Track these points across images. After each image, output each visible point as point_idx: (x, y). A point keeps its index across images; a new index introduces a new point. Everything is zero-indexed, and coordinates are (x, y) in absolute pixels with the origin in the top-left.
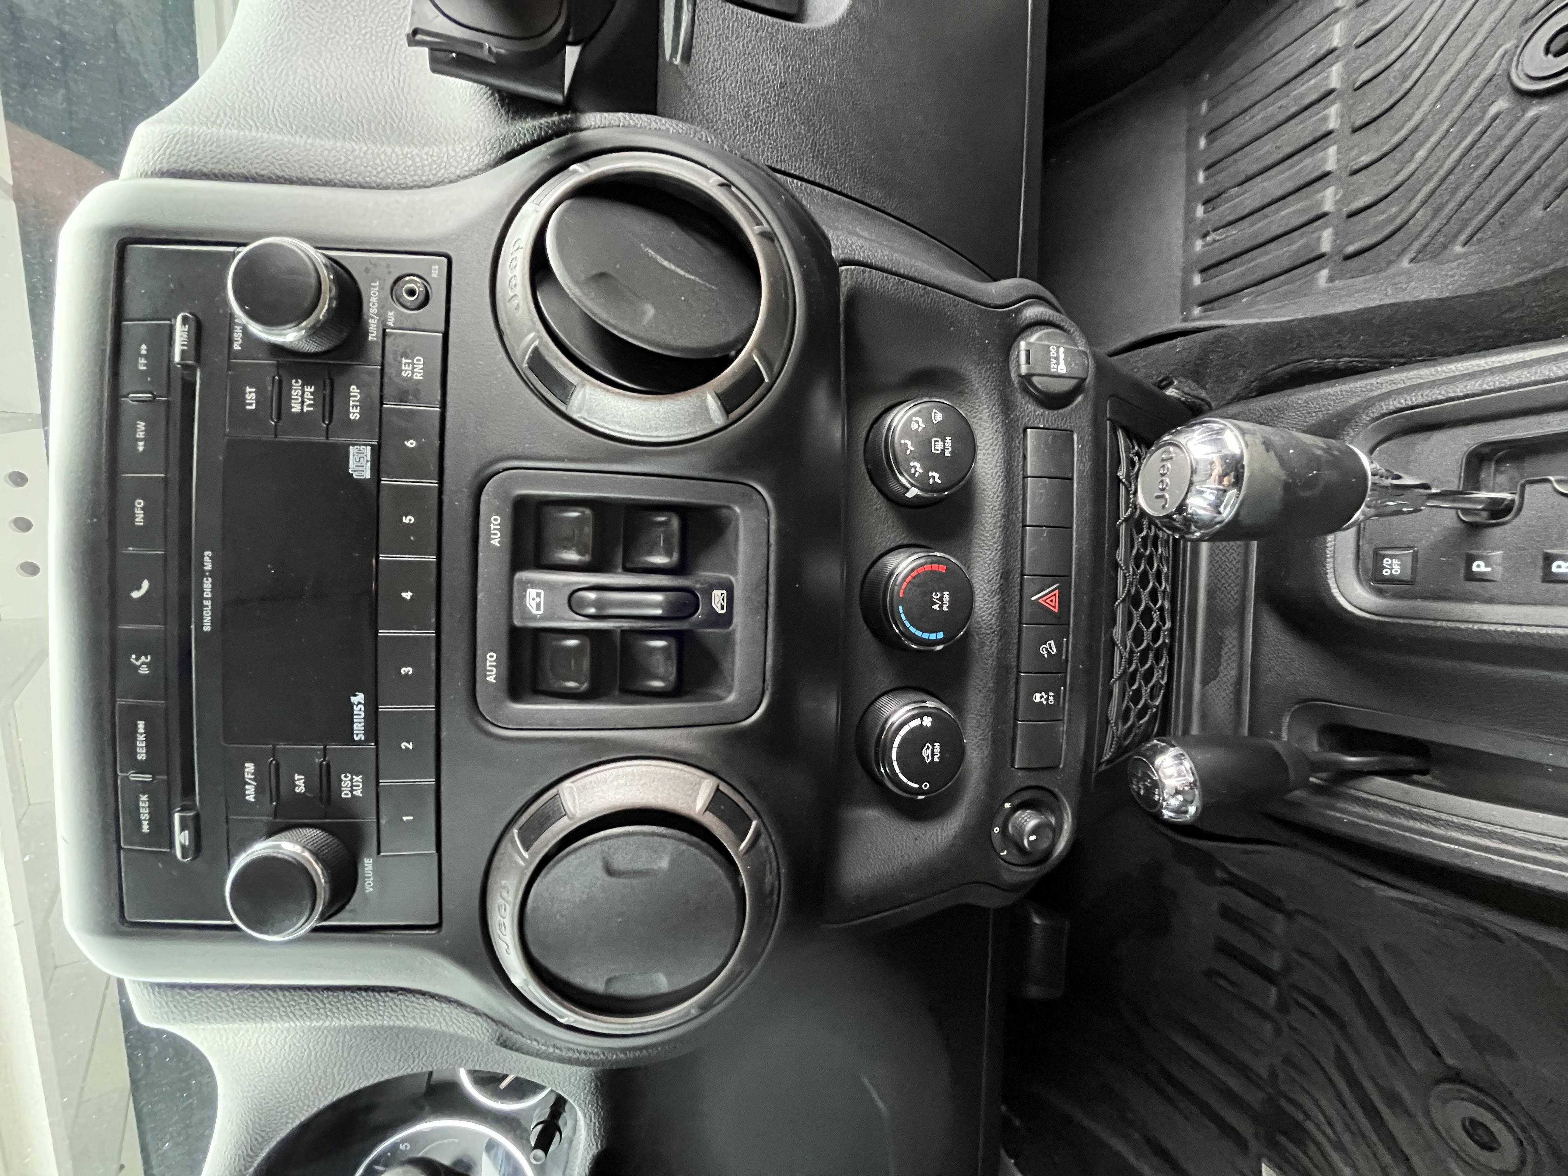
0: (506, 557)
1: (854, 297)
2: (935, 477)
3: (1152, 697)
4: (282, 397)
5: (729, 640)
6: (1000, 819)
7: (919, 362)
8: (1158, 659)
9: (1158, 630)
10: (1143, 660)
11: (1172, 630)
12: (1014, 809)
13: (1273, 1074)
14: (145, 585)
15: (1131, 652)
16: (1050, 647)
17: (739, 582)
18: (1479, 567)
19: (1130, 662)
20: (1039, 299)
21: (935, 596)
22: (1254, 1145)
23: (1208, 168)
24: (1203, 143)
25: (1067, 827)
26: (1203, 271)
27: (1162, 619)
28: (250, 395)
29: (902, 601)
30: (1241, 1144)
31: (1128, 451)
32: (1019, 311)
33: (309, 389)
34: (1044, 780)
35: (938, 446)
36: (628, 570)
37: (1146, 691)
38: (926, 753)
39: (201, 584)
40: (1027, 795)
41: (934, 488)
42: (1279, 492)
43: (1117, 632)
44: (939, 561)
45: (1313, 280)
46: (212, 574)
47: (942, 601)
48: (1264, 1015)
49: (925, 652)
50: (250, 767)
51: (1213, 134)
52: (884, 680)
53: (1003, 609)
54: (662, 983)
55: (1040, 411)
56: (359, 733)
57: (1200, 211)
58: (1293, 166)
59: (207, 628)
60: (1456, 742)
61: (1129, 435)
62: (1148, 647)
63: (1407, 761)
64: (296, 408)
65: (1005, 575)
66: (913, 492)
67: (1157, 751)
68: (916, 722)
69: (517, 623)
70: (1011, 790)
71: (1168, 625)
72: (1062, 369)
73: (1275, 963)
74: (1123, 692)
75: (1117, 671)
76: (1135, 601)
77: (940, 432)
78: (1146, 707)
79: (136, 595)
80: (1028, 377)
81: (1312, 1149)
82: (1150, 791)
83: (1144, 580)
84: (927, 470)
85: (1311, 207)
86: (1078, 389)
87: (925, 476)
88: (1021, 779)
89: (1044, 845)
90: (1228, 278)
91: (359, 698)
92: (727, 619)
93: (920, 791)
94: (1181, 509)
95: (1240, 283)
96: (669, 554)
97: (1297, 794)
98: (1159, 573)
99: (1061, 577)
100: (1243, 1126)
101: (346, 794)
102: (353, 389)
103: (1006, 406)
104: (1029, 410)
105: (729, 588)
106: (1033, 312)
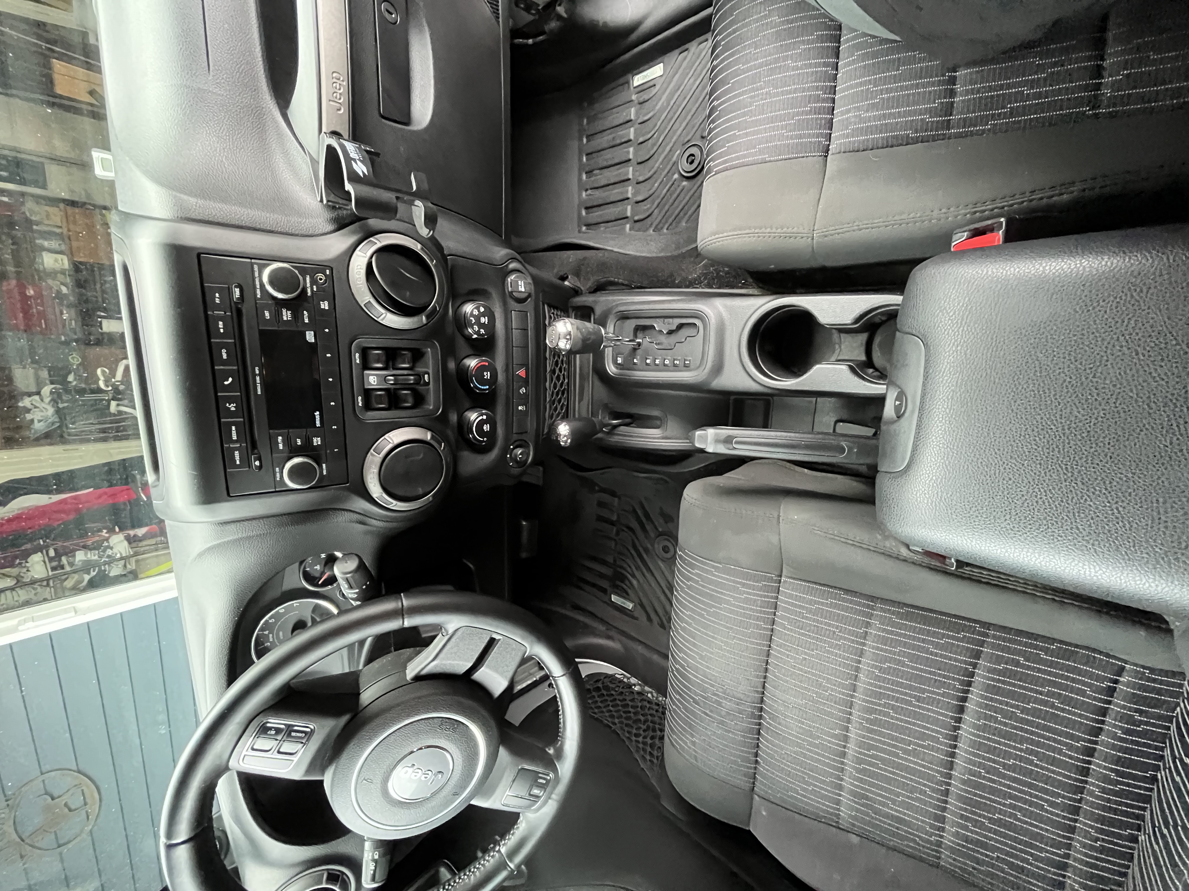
0: (361, 366)
1: (453, 267)
2: (482, 331)
3: (562, 409)
4: (279, 314)
5: (428, 390)
6: (509, 451)
7: (474, 286)
8: (563, 394)
9: (562, 383)
10: (557, 394)
11: (568, 383)
12: (514, 449)
13: (615, 561)
14: (230, 379)
15: (553, 392)
16: (523, 390)
17: (430, 371)
18: (635, 361)
19: (552, 396)
20: (514, 259)
21: (485, 373)
22: (609, 589)
23: (587, 155)
24: (585, 140)
25: (531, 453)
26: (587, 208)
27: (564, 378)
28: (267, 314)
29: (474, 376)
30: (604, 591)
31: (549, 312)
32: (507, 266)
33: (289, 312)
34: (523, 437)
35: (483, 320)
36: (394, 369)
37: (559, 407)
38: (485, 428)
39: (255, 380)
40: (517, 443)
41: (483, 335)
42: (581, 342)
43: (547, 384)
44: (484, 361)
45: (624, 229)
46: (259, 375)
47: (487, 375)
48: (610, 539)
49: (482, 394)
50: (280, 438)
51: (589, 137)
52: (467, 405)
53: (507, 377)
54: (420, 491)
55: (516, 304)
56: (318, 424)
57: (584, 176)
58: (618, 169)
59: (259, 393)
60: (641, 413)
61: (550, 306)
62: (559, 390)
63: (628, 420)
64: (285, 319)
65: (507, 365)
66: (475, 336)
67: (559, 424)
68: (481, 418)
69: (366, 387)
70: (512, 441)
71: (566, 381)
72: (523, 290)
73: (615, 518)
74: (550, 407)
75: (548, 400)
76: (553, 372)
77: (483, 315)
78: (559, 413)
79: (226, 383)
80: (512, 292)
81: (627, 582)
82: (557, 437)
83: (557, 364)
84: (479, 329)
85: (622, 193)
86: (529, 296)
87: (479, 331)
88: (515, 437)
89: (524, 458)
90: (597, 215)
91: (317, 413)
92: (428, 384)
93: (483, 441)
94: (557, 345)
95: (599, 220)
96: (409, 363)
97: (600, 435)
98: (562, 361)
99: (525, 365)
100: (605, 584)
101: (315, 444)
102: (305, 312)
103: (505, 304)
104: (513, 304)
105: (429, 374)
106: (513, 265)
